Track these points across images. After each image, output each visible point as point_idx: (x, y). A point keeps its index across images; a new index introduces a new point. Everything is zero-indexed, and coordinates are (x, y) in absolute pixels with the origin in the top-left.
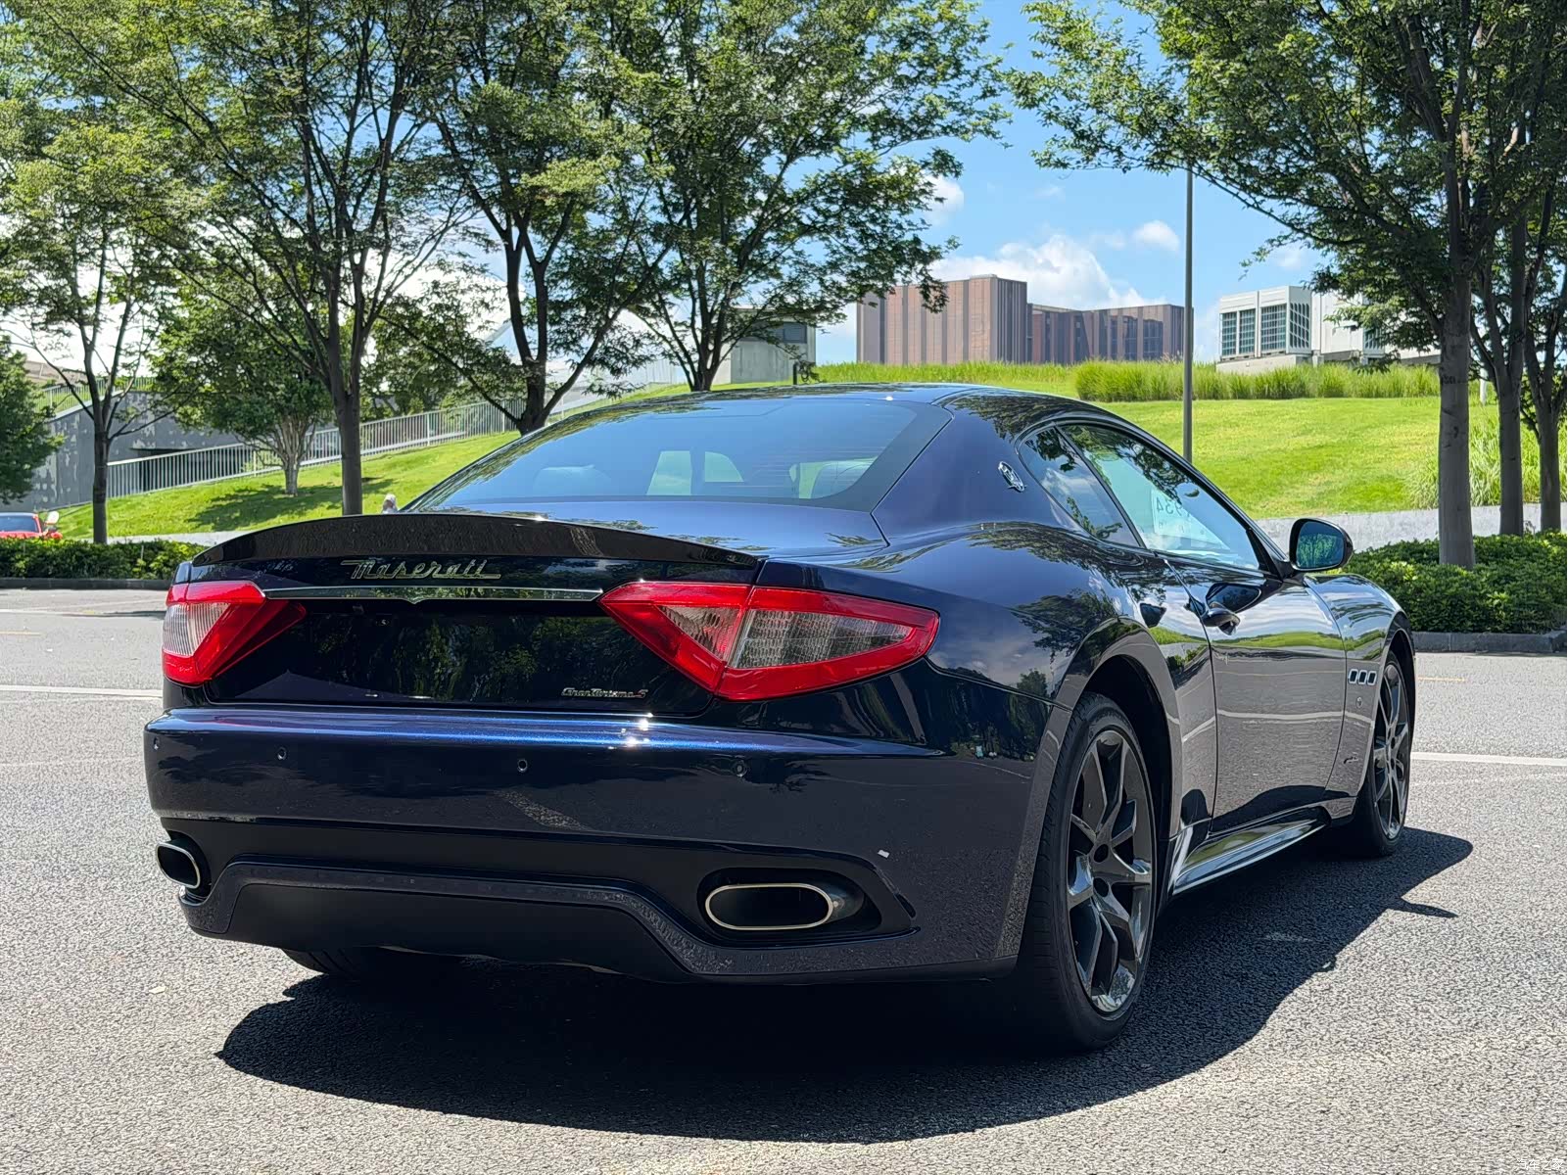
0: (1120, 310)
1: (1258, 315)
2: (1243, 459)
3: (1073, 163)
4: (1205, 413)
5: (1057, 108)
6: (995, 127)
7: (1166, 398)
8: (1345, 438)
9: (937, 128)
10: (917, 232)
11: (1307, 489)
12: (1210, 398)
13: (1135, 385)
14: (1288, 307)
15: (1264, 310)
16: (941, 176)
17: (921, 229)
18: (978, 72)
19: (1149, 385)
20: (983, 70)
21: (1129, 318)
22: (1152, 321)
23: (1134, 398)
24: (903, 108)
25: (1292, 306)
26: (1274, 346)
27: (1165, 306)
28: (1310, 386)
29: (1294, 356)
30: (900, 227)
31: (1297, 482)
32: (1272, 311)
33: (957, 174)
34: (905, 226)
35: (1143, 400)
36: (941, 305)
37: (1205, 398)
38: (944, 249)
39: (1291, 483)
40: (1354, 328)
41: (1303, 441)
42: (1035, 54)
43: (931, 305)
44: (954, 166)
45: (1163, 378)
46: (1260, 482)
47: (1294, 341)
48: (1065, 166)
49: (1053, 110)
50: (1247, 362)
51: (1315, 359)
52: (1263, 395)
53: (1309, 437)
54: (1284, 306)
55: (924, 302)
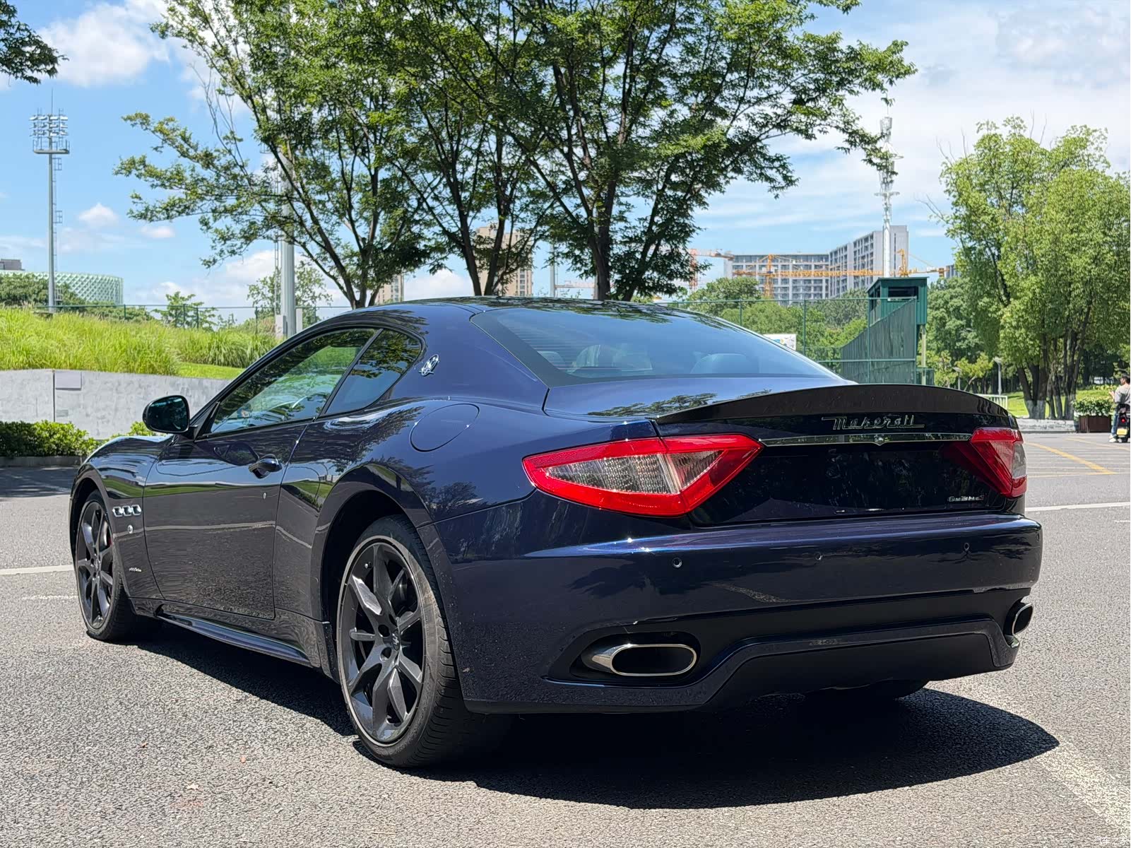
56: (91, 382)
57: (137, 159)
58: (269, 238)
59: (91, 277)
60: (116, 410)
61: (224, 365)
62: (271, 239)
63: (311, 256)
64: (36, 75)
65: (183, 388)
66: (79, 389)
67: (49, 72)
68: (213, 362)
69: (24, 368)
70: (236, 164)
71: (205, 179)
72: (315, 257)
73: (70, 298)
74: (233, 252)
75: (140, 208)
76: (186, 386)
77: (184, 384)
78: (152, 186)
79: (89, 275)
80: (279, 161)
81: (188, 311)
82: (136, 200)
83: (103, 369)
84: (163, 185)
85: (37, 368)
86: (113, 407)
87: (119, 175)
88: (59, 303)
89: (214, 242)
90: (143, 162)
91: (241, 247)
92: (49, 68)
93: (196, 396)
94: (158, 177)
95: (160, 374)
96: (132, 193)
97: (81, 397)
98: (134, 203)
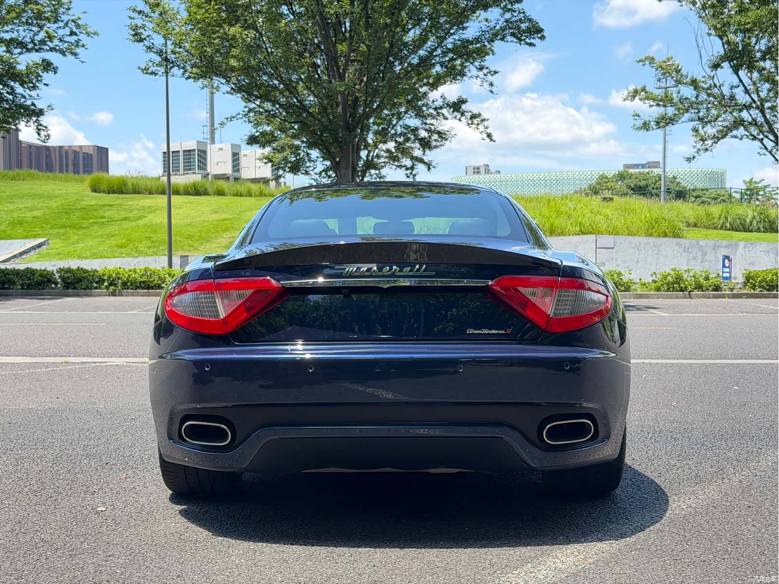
0: (70, 147)
1: (181, 154)
2: (189, 225)
3: (160, 73)
4: (162, 202)
5: (153, 44)
6: (78, 50)
7: (139, 193)
8: (236, 216)
9: (48, 48)
10: (33, 101)
11: (224, 240)
12: (161, 194)
13: (122, 186)
14: (196, 151)
15: (184, 151)
16: (45, 73)
17: (36, 99)
18: (68, 22)
19: (130, 185)
20: (70, 22)
21: (75, 151)
22: (87, 153)
23: (122, 192)
24: (28, 35)
25: (198, 150)
26: (190, 170)
27: (94, 146)
28: (209, 190)
29: (200, 175)
30: (24, 97)
31: (218, 236)
32: (188, 153)
33: (55, 73)
34: (27, 97)
35: (127, 193)
36: (47, 139)
37: (159, 194)
38: (45, 110)
39: (215, 237)
40: (266, 163)
41: (215, 217)
42: (130, 18)
43: (42, 139)
44: (54, 68)
45: (137, 183)
46: (200, 236)
47: (199, 167)
48: (156, 74)
49: (151, 45)
50: (177, 177)
51: (210, 177)
52: (187, 193)
53: (218, 215)
54: (194, 150)
55: (38, 137)
56: (621, 243)
57: (639, 88)
58: (736, 137)
59: (704, 170)
60: (637, 262)
61: (730, 230)
62: (737, 137)
63: (766, 148)
64: (532, 41)
65: (685, 247)
66: (613, 248)
67: (540, 38)
68: (721, 228)
69: (578, 234)
70: (715, 86)
71: (688, 98)
72: (770, 149)
73: (676, 186)
74: (706, 150)
75: (639, 123)
76: (687, 245)
77: (685, 244)
78: (650, 106)
79: (702, 169)
80: (741, 81)
81: (759, 191)
82: (636, 117)
83: (631, 233)
84: (658, 105)
85: (587, 234)
86: (635, 260)
87: (627, 101)
88: (668, 189)
89: (696, 142)
90: (644, 89)
91: (712, 145)
92: (540, 35)
93: (695, 252)
94: (654, 100)
95: (670, 237)
96: (633, 113)
97: (614, 254)
98: (635, 119)
